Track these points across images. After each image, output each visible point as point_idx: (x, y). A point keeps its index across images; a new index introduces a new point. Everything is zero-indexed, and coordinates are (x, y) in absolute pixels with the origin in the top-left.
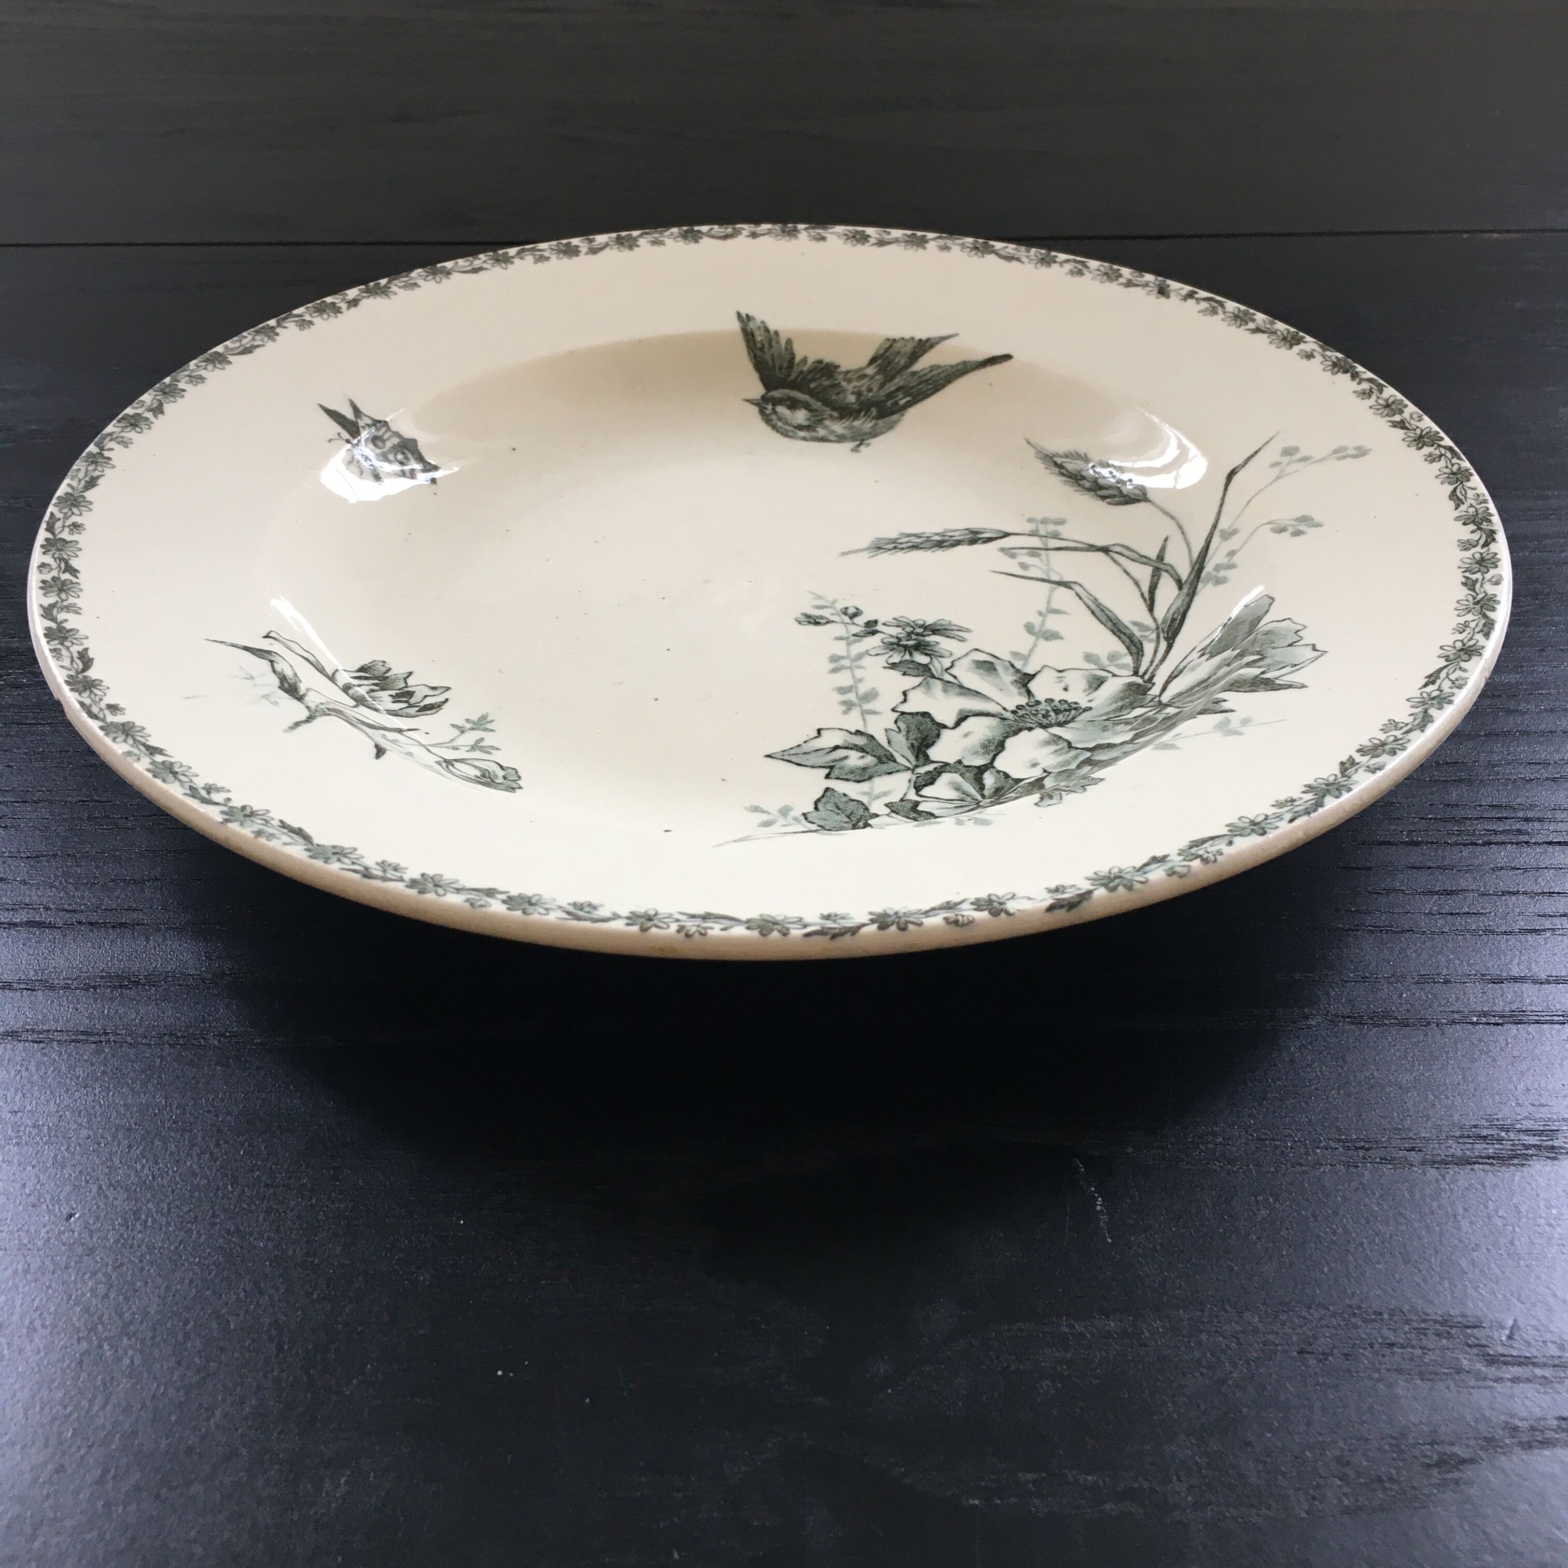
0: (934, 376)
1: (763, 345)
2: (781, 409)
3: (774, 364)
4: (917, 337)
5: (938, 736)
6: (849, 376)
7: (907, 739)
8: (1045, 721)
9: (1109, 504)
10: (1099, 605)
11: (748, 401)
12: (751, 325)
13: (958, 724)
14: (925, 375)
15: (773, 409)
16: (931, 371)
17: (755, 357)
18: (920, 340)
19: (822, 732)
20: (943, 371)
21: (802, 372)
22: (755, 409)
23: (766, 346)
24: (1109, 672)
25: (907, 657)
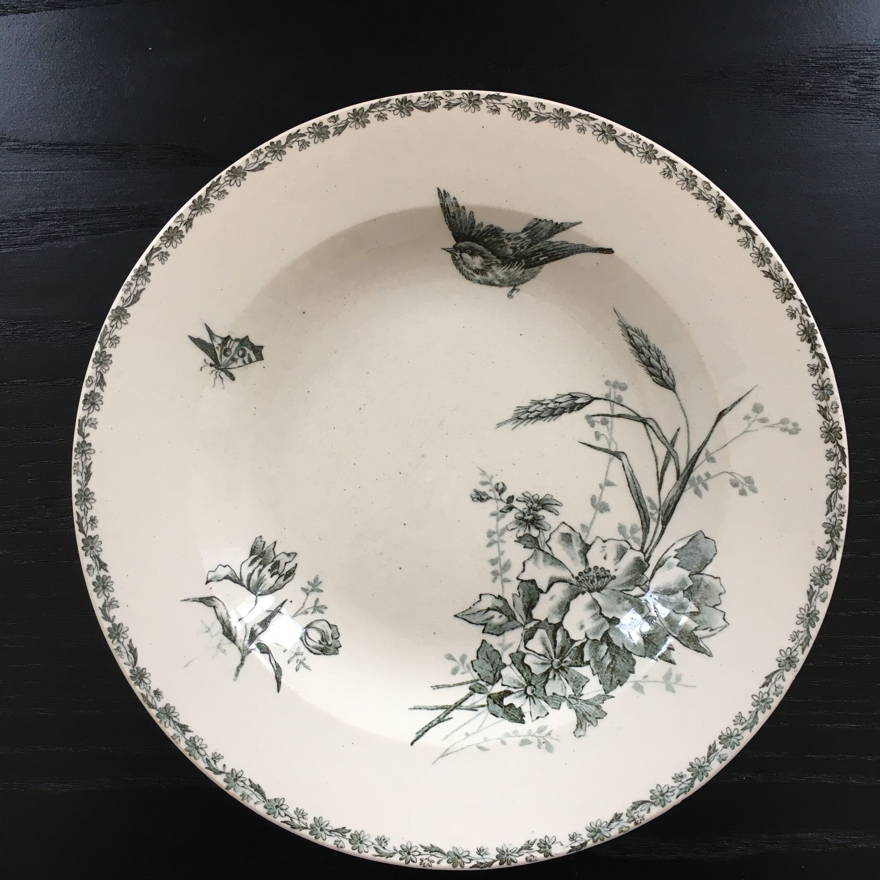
0: (563, 248)
1: (455, 215)
2: (465, 256)
3: (461, 226)
4: (555, 221)
5: (538, 599)
6: (510, 236)
7: (523, 602)
8: (591, 587)
9: (654, 381)
10: (633, 477)
11: (445, 249)
12: (448, 201)
13: (548, 589)
14: (557, 245)
15: (460, 255)
16: (562, 244)
17: (449, 222)
18: (557, 223)
19: (482, 597)
20: (569, 246)
21: (479, 231)
22: (449, 255)
23: (457, 215)
24: (629, 544)
25: (527, 531)
